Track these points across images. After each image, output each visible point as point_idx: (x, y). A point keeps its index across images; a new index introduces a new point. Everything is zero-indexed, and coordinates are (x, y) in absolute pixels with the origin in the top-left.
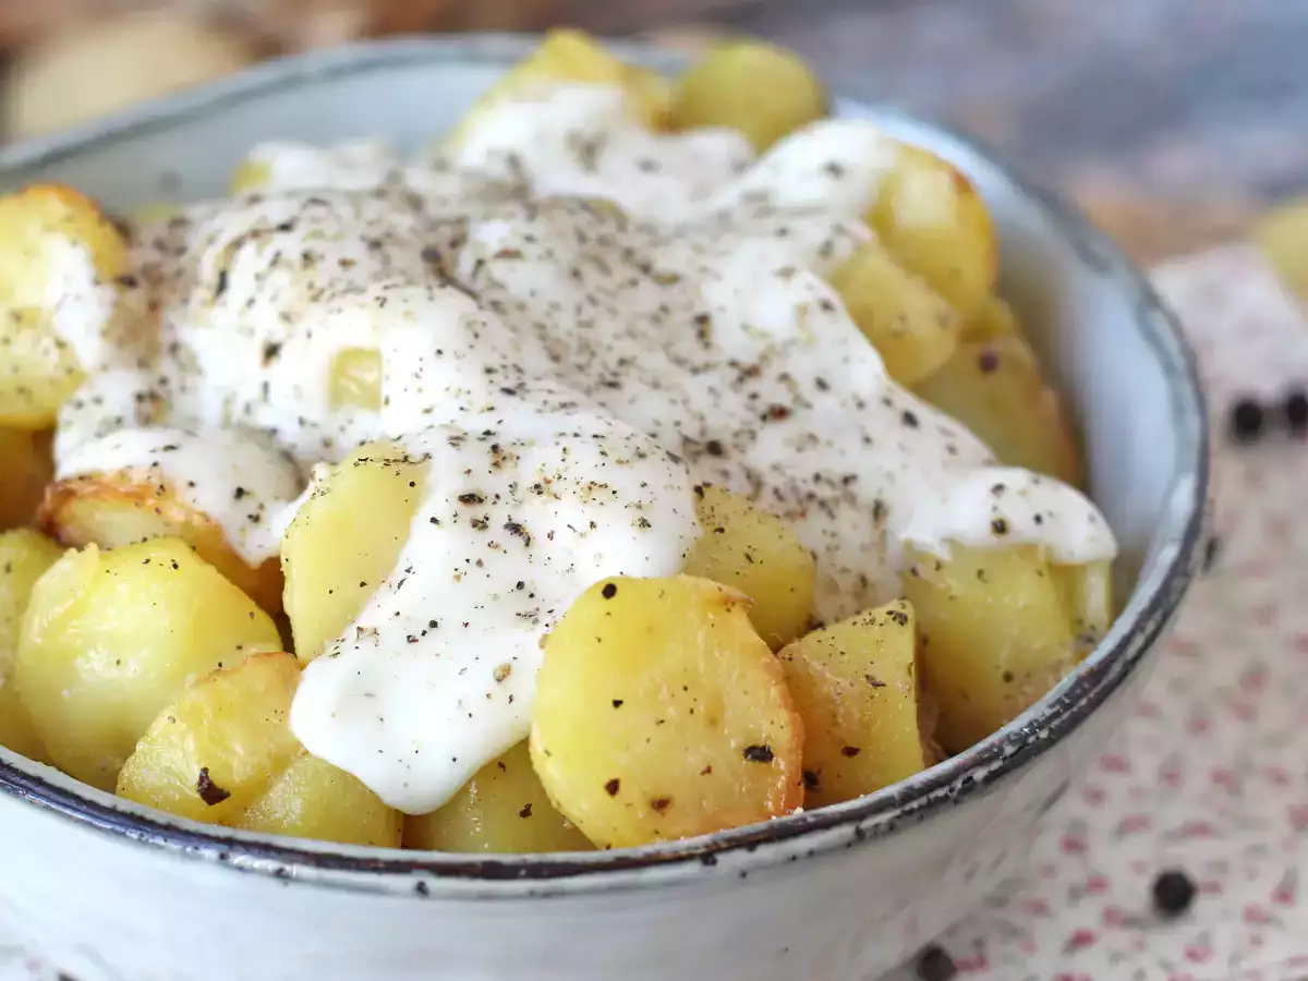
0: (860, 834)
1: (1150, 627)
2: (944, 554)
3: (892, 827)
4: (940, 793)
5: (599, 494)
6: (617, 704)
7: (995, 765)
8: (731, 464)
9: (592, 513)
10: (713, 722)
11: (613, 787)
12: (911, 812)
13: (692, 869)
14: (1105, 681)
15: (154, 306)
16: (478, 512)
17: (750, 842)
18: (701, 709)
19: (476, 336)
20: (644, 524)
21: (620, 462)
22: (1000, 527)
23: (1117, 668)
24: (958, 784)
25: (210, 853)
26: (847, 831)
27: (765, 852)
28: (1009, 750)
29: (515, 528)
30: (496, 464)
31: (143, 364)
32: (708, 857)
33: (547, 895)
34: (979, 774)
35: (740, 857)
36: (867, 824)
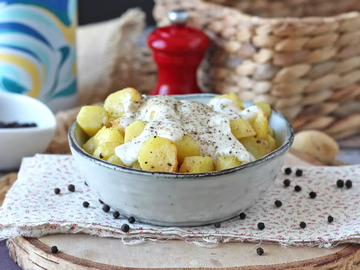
0: (177, 177)
1: (242, 167)
2: (222, 155)
3: (183, 178)
4: (192, 176)
5: (168, 130)
6: (151, 152)
7: (203, 175)
8: (197, 136)
9: (166, 132)
10: (164, 158)
11: (146, 163)
12: (186, 177)
13: (150, 174)
14: (229, 171)
15: (139, 106)
16: (152, 129)
17: (160, 173)
18: (163, 156)
19: (168, 111)
20: (172, 135)
21: (173, 127)
22: (230, 152)
23: (232, 170)
24: (196, 176)
25: (93, 160)
26: (175, 176)
27: (161, 175)
28: (207, 174)
29: (156, 132)
30: (158, 125)
31: (134, 113)
32: (153, 173)
33: (130, 173)
34: (200, 176)
35: (158, 175)
36: (179, 176)
